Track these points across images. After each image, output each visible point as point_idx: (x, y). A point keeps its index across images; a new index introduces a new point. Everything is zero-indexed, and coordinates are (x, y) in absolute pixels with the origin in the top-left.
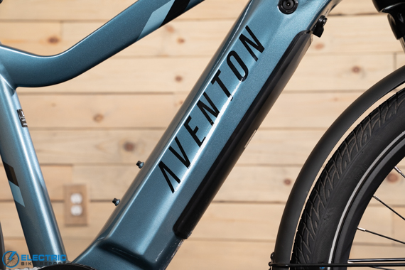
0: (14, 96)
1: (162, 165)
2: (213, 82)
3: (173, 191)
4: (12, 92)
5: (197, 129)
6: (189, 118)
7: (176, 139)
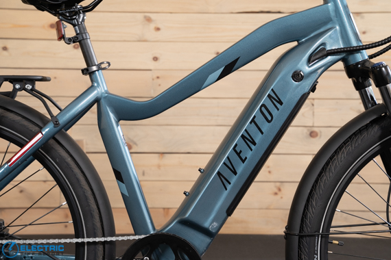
0: (119, 127)
1: (219, 173)
2: (251, 123)
3: (226, 189)
4: (117, 123)
5: (241, 151)
6: (236, 145)
7: (228, 157)
